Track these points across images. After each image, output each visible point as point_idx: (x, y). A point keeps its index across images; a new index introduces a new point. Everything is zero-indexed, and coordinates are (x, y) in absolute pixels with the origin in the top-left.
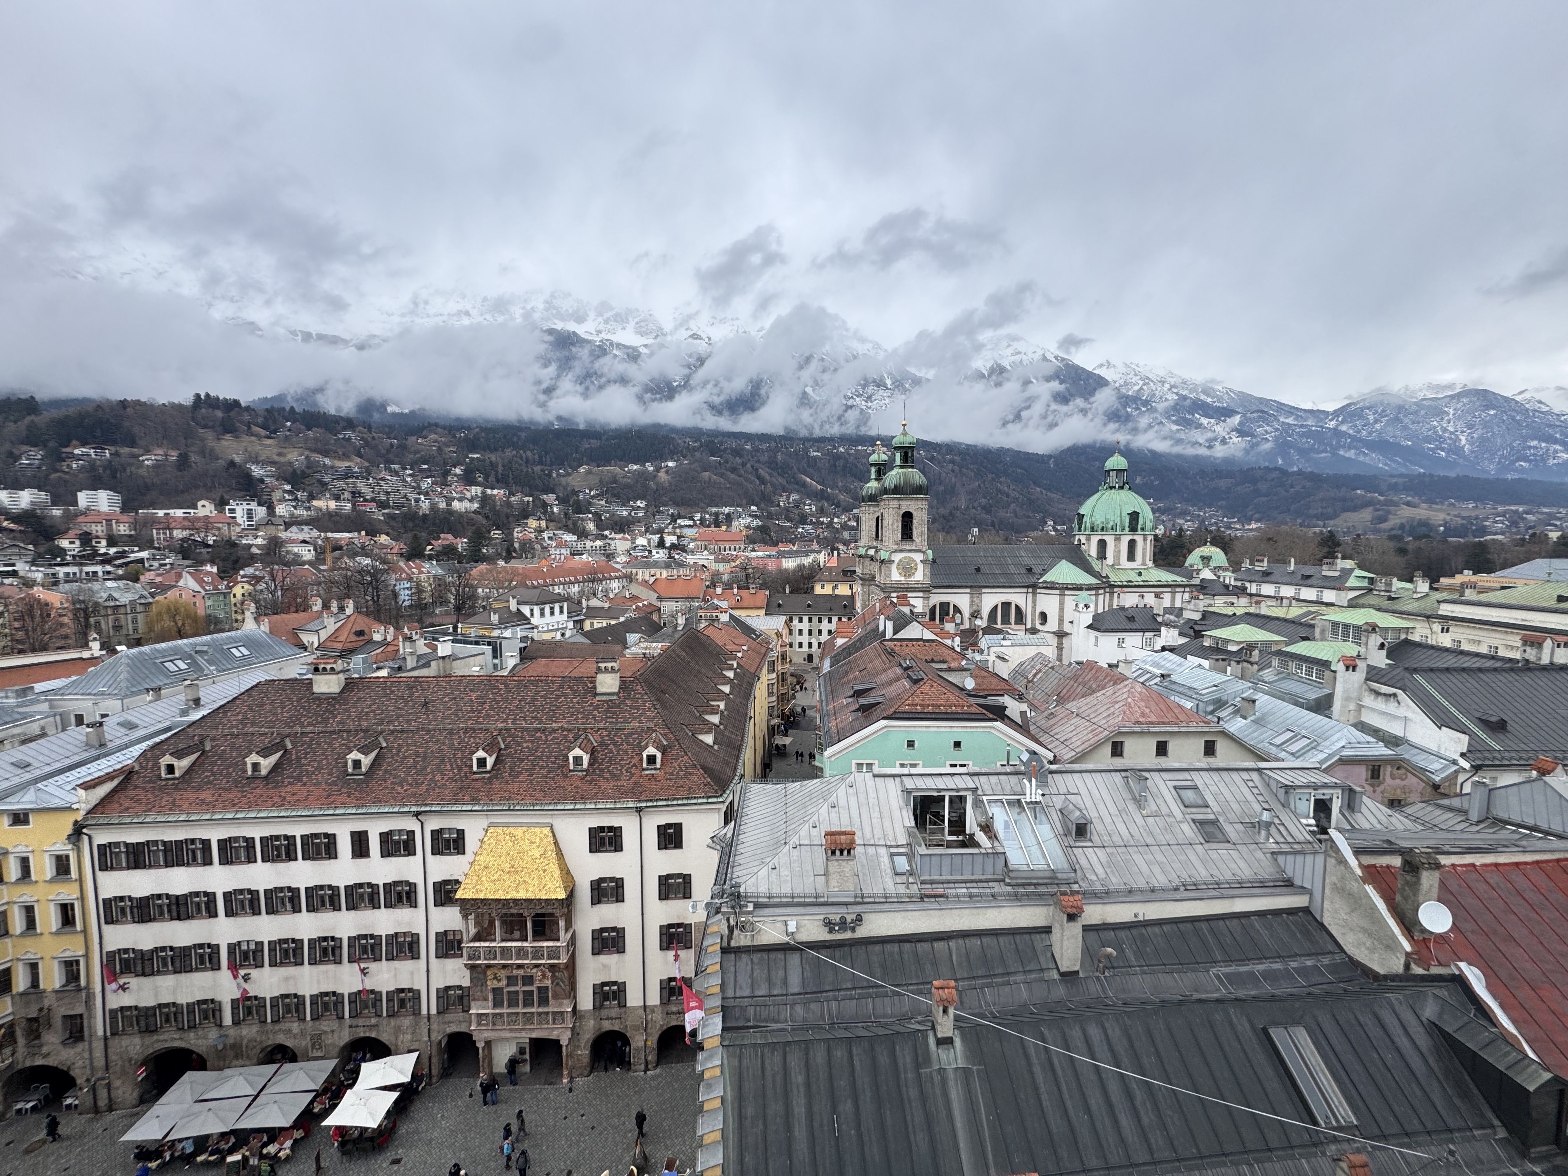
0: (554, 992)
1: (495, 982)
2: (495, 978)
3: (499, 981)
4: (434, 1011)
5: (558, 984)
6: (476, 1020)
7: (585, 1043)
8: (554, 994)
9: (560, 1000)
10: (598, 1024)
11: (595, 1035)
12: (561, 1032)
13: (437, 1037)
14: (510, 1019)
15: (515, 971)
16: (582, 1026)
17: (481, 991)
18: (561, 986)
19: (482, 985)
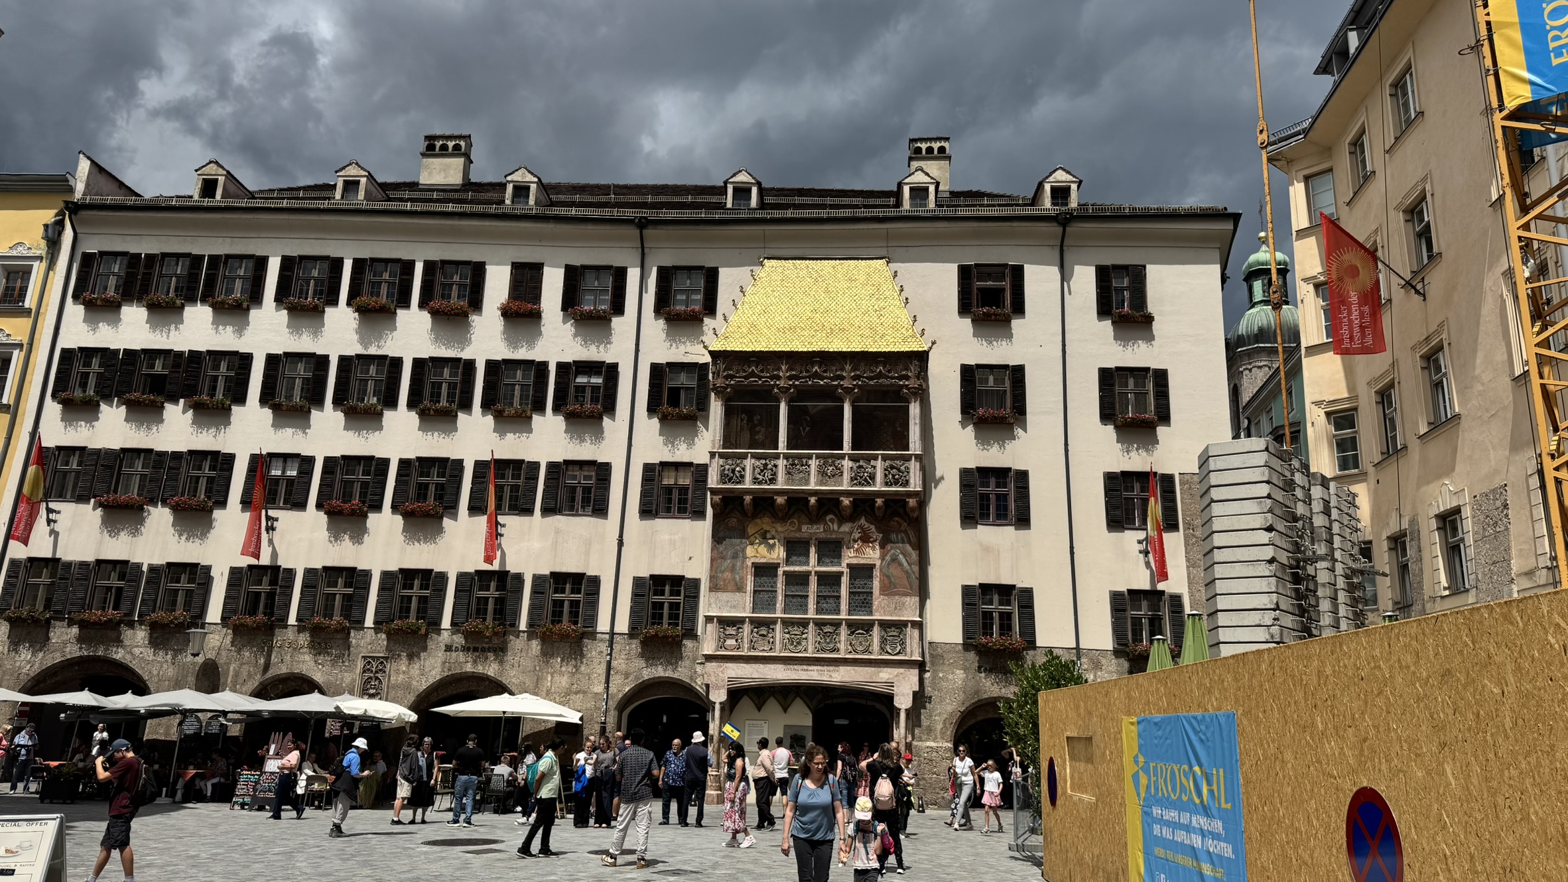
0: (885, 576)
1: (763, 549)
2: (764, 541)
3: (771, 547)
4: (623, 626)
5: (894, 559)
6: (715, 636)
7: (944, 723)
8: (886, 582)
9: (897, 597)
10: (973, 681)
11: (967, 704)
12: (897, 676)
13: (622, 686)
14: (787, 636)
15: (804, 528)
16: (941, 675)
17: (733, 569)
18: (901, 564)
19: (735, 556)
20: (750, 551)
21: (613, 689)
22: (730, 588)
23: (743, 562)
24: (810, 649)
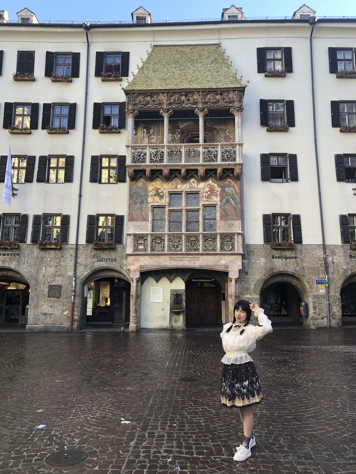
0: (223, 210)
1: (157, 198)
2: (157, 194)
3: (161, 197)
4: (83, 240)
5: (227, 201)
6: (132, 244)
7: (255, 285)
8: (224, 213)
9: (229, 221)
10: (270, 263)
11: (267, 275)
12: (230, 262)
13: (83, 272)
14: (171, 243)
15: (179, 186)
16: (253, 261)
17: (141, 209)
18: (231, 204)
19: (142, 203)
20: (150, 200)
21: (78, 274)
22: (140, 219)
23: (146, 206)
24: (184, 250)
